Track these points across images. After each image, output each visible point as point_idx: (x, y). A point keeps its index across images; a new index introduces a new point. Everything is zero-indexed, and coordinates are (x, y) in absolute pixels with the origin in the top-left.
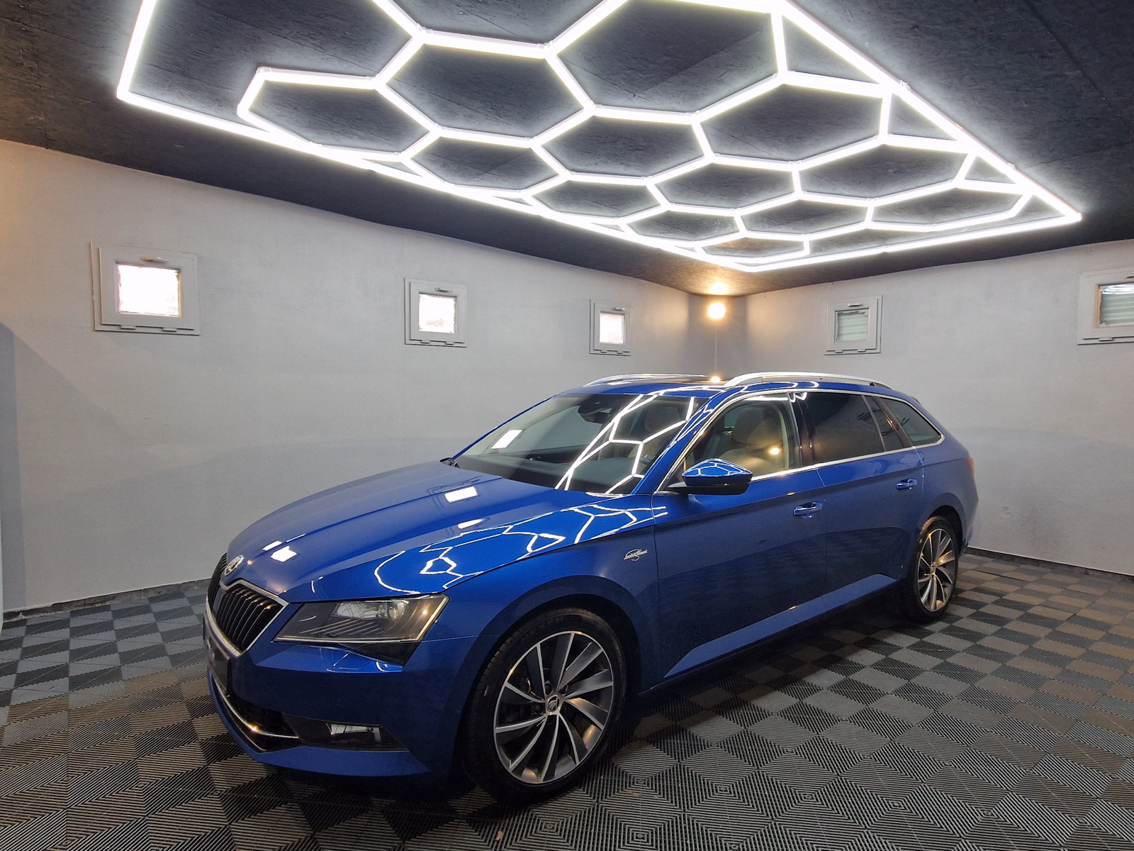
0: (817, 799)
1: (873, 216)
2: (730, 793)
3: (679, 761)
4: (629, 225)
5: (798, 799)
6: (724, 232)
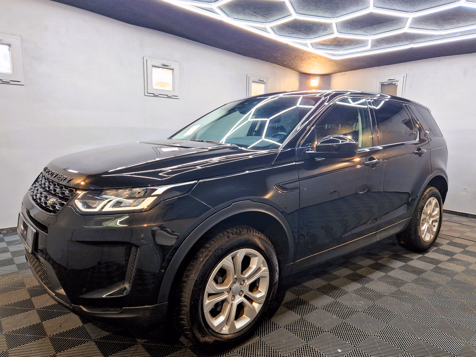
0: (377, 336)
1: (411, 24)
2: (331, 333)
3: (302, 316)
4: (272, 28)
5: (367, 336)
6: (325, 34)
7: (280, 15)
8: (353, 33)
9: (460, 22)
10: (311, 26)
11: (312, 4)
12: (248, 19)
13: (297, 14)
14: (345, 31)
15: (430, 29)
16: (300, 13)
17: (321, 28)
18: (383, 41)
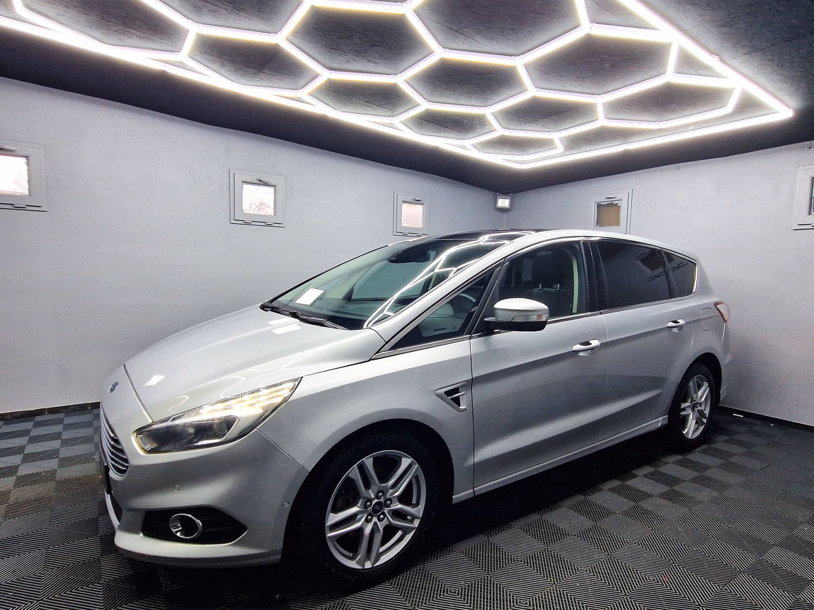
7: (405, 105)
8: (527, 129)
9: (685, 107)
10: (459, 120)
11: (444, 87)
12: (363, 112)
13: (428, 103)
14: (513, 126)
15: (641, 119)
16: (433, 100)
17: (475, 122)
18: (579, 140)
